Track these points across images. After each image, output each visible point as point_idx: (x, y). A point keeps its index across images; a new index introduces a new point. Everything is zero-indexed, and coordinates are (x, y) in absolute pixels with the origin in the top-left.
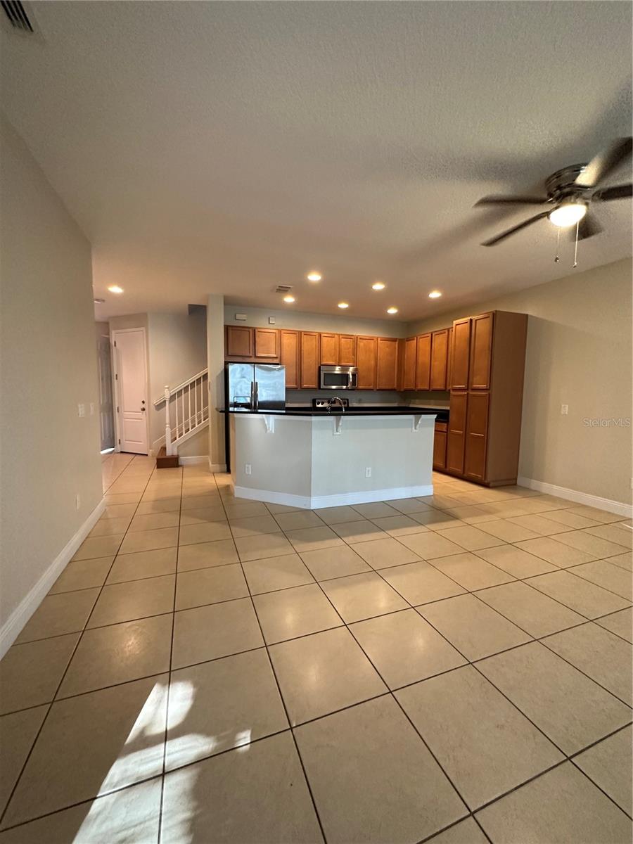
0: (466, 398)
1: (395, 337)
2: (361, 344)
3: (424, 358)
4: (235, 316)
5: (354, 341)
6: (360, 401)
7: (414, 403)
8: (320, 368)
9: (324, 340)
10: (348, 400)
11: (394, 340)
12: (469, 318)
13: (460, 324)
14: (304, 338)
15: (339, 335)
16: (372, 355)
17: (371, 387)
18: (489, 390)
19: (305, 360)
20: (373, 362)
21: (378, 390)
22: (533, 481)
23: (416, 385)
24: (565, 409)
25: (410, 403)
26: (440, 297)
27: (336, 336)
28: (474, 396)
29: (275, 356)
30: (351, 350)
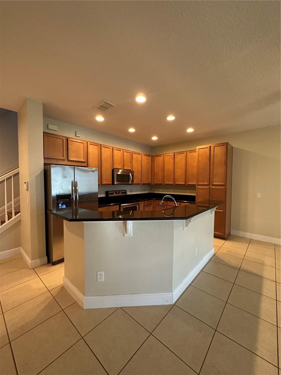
0: (209, 190)
1: (150, 154)
2: (134, 156)
3: (169, 166)
4: (48, 125)
5: (131, 155)
6: (131, 191)
7: (157, 191)
8: (113, 171)
9: (115, 152)
10: (126, 190)
11: (149, 156)
12: (209, 145)
13: (201, 149)
14: (103, 149)
15: (123, 150)
16: (140, 164)
17: (140, 182)
18: (226, 185)
19: (104, 165)
20: (140, 168)
21: (142, 184)
22: (240, 232)
23: (164, 182)
24: (259, 195)
25: (154, 191)
26: (193, 132)
27: (122, 150)
28: (214, 189)
29: (83, 160)
30: (129, 160)
